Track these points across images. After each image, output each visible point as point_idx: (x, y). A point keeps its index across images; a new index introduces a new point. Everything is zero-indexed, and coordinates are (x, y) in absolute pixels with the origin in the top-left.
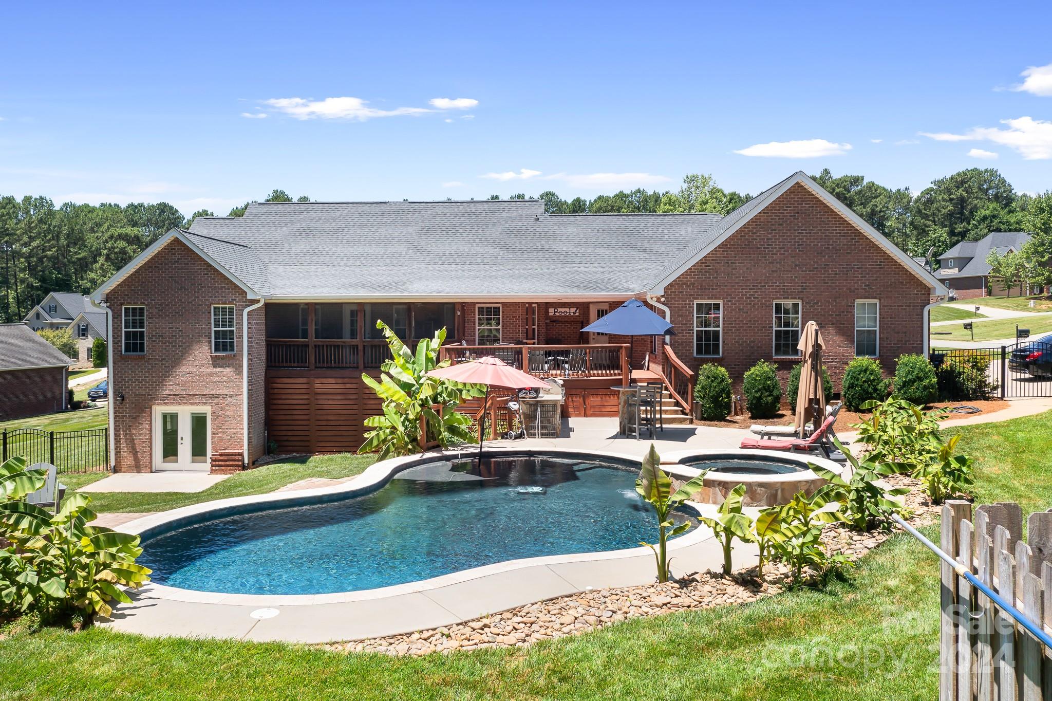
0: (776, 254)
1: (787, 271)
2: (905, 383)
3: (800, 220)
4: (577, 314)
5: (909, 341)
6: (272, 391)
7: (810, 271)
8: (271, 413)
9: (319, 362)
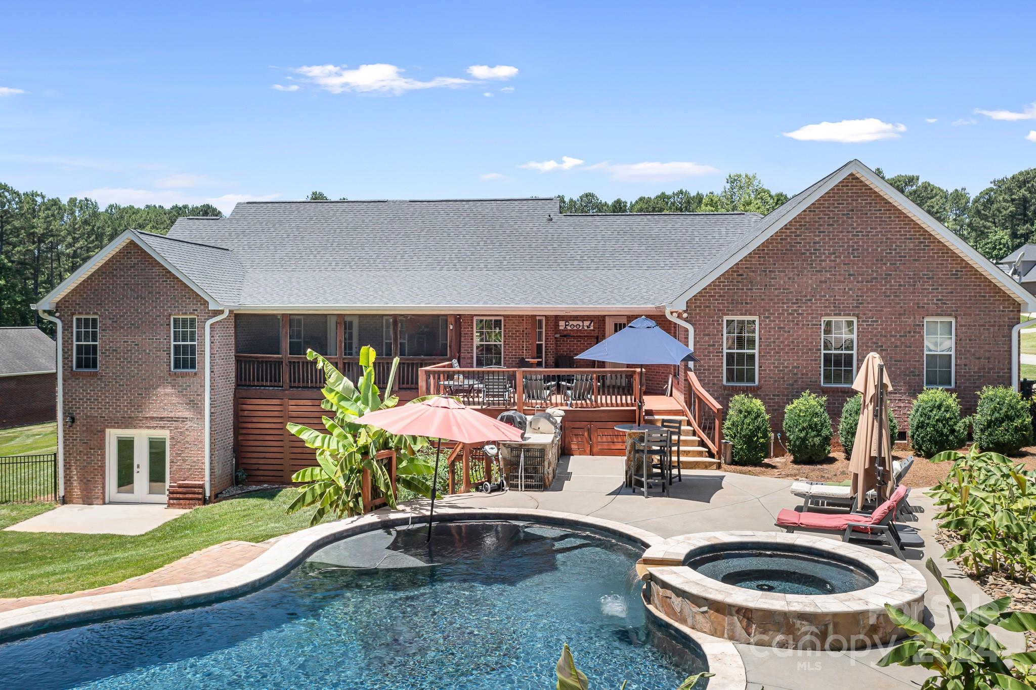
0: (825, 261)
1: (839, 282)
2: (990, 424)
3: (854, 220)
4: (592, 328)
5: (993, 369)
6: (241, 413)
7: (867, 282)
8: (240, 438)
9: (295, 382)
